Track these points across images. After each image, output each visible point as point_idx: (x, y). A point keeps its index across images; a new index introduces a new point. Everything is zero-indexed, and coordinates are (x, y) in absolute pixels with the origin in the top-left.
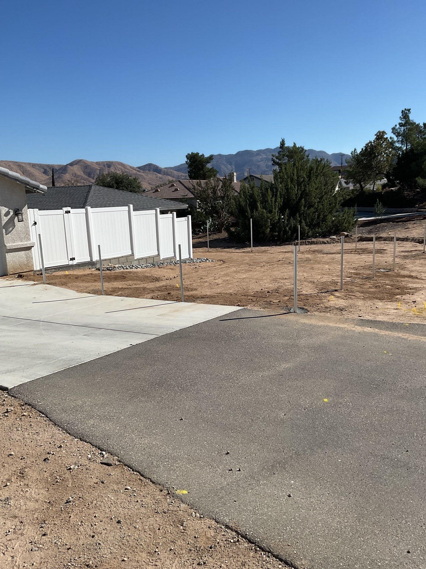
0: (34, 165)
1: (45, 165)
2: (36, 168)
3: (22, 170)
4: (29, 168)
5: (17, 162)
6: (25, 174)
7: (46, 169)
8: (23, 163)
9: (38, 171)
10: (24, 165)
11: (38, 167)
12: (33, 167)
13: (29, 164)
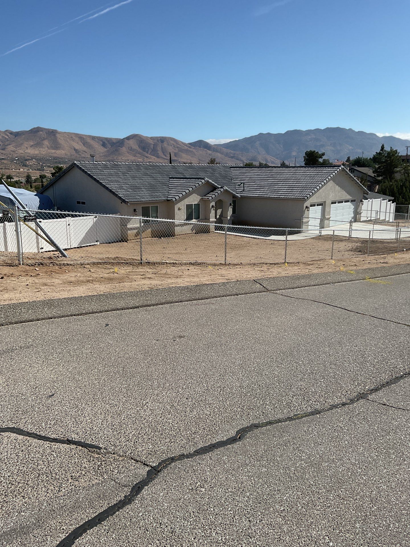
1: (104, 138)
4: (89, 140)
5: (77, 134)
6: (85, 145)
7: (105, 142)
8: (85, 135)
9: (97, 144)
11: (97, 140)
12: (93, 140)
13: (90, 136)
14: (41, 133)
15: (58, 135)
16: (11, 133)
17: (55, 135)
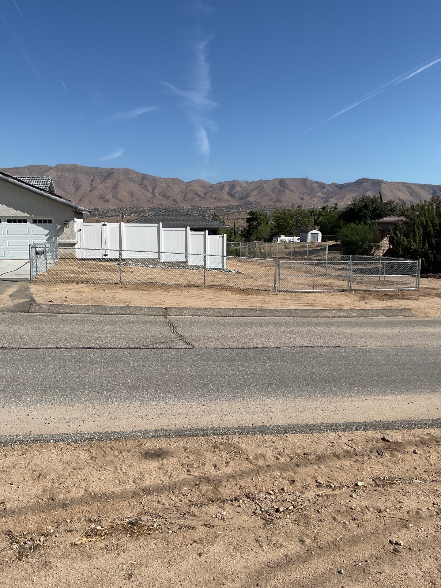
0: (423, 186)
1: (436, 186)
2: (425, 190)
3: (410, 191)
4: (417, 189)
5: (406, 183)
6: (412, 195)
7: (436, 190)
8: (413, 184)
9: (426, 192)
10: (412, 186)
11: (427, 189)
12: (422, 188)
13: (419, 185)
14: (365, 184)
15: (383, 186)
16: (336, 186)
17: (379, 185)
